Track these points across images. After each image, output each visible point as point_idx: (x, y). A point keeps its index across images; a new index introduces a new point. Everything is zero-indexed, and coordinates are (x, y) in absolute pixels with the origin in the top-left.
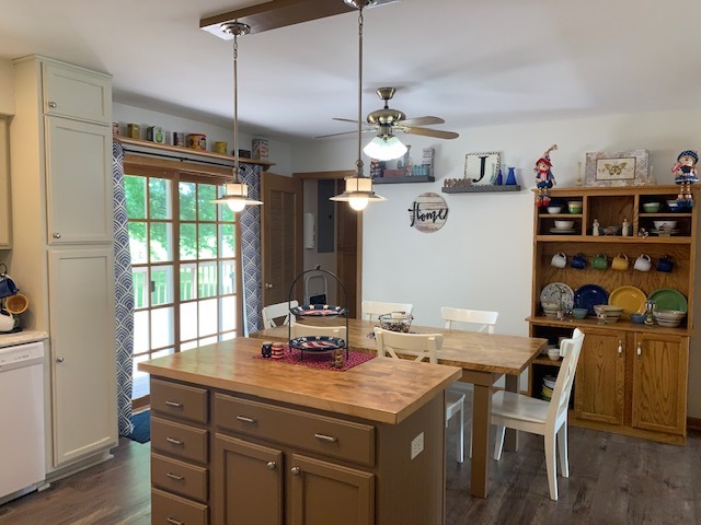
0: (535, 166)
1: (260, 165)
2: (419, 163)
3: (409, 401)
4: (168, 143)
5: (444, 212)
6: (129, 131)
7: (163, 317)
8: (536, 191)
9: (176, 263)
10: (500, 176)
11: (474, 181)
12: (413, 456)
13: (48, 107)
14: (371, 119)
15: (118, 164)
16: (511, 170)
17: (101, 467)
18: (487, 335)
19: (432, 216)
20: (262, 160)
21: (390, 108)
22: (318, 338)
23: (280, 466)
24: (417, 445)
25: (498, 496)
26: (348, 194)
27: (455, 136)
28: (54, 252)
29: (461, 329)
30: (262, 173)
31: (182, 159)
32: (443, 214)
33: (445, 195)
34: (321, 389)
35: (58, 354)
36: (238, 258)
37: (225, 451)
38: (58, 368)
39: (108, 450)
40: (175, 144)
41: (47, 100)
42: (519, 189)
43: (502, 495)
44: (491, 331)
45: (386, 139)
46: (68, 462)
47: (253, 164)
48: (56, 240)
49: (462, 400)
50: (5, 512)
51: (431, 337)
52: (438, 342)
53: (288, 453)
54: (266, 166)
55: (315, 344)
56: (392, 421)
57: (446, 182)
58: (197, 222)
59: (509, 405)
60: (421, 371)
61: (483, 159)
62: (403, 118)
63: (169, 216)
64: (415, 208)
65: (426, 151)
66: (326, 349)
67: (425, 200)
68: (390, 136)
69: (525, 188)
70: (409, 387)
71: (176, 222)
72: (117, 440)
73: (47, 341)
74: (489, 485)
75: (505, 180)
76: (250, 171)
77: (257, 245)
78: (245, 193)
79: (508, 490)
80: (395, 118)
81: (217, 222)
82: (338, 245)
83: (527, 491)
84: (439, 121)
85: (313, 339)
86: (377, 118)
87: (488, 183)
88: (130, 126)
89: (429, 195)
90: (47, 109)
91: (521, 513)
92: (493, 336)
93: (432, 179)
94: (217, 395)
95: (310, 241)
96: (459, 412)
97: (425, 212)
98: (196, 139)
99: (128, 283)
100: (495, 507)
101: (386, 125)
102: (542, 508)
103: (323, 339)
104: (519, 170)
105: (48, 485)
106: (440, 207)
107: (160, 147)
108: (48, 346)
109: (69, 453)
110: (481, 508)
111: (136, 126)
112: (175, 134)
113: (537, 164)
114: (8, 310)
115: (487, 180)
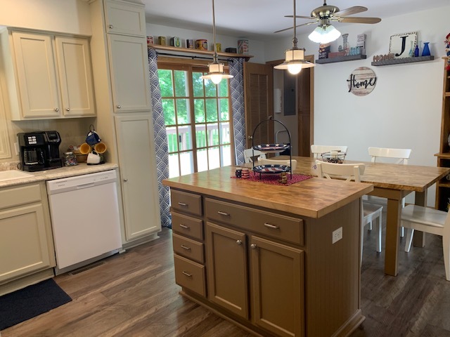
0: (445, 39)
1: (243, 58)
2: (355, 46)
3: (328, 204)
4: (183, 47)
5: (374, 80)
6: (159, 41)
7: (187, 158)
8: (446, 59)
9: (193, 123)
10: (417, 49)
11: (397, 55)
12: (334, 241)
13: (108, 28)
14: (314, 14)
15: (154, 62)
16: (426, 44)
17: (153, 243)
18: (402, 165)
19: (365, 84)
20: (245, 54)
21: (328, 4)
22: (273, 165)
23: (244, 243)
24: (337, 235)
25: (405, 276)
26: (287, 63)
27: (377, 20)
28: (118, 117)
29: (383, 162)
30: (244, 62)
31: (193, 57)
32: (372, 82)
33: (374, 68)
34: (269, 196)
35: (124, 177)
36: (231, 121)
37: (213, 233)
38: (125, 184)
39: (156, 233)
40: (188, 47)
41: (108, 24)
42: (432, 58)
43: (408, 275)
44: (406, 162)
45: (325, 28)
46: (134, 239)
47: (239, 57)
48: (119, 109)
49: (381, 210)
50: (102, 264)
51: (356, 166)
52: (361, 170)
53: (249, 234)
54: (247, 58)
55: (270, 169)
56: (314, 216)
57: (374, 58)
58: (204, 98)
59: (417, 214)
60: (342, 186)
61: (404, 39)
62: (337, 11)
63: (187, 95)
64: (352, 79)
65: (359, 37)
66: (276, 173)
67: (359, 72)
68: (328, 25)
69: (437, 58)
70: (331, 196)
71: (192, 98)
72: (160, 227)
73: (118, 169)
74: (398, 268)
75: (421, 52)
76: (236, 62)
77: (242, 112)
78: (222, 70)
79: (414, 272)
80: (331, 12)
81: (217, 98)
82: (299, 109)
83: (428, 273)
84: (363, 9)
85: (270, 166)
86: (318, 14)
87: (408, 56)
88: (160, 38)
89: (362, 69)
90: (108, 30)
91: (422, 288)
92: (407, 166)
93: (364, 57)
94: (207, 199)
95: (278, 108)
96: (378, 219)
97: (359, 82)
98: (201, 43)
99: (164, 136)
100: (402, 283)
101: (325, 17)
102: (439, 286)
103: (276, 166)
104: (433, 44)
105: (124, 251)
106: (370, 77)
107: (179, 50)
108: (118, 173)
109: (135, 233)
110: (391, 282)
111: (164, 38)
112: (188, 41)
113: (447, 37)
114: (96, 151)
115: (406, 54)
